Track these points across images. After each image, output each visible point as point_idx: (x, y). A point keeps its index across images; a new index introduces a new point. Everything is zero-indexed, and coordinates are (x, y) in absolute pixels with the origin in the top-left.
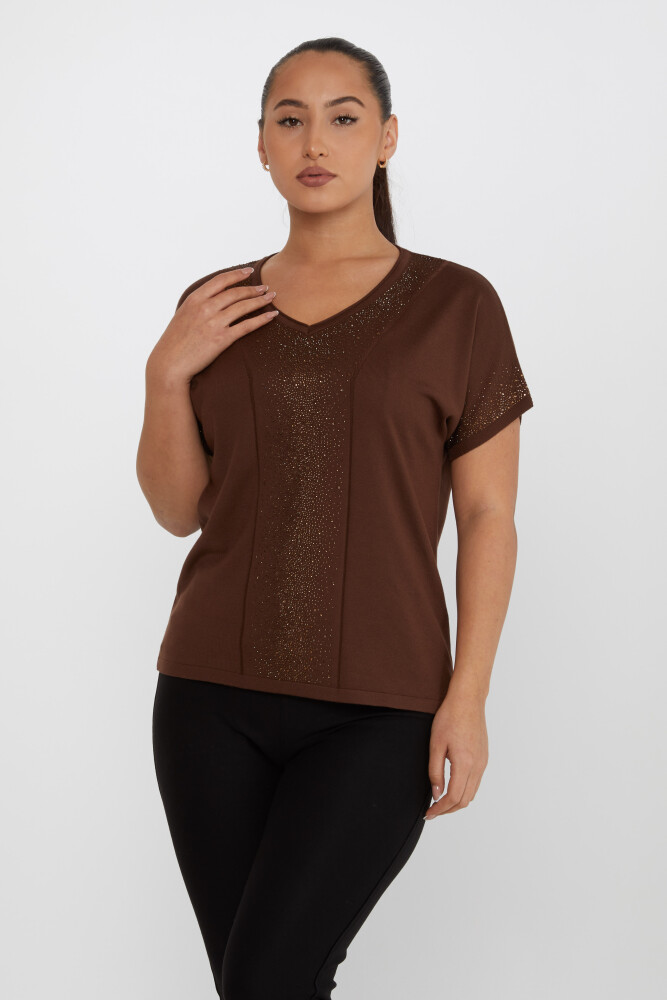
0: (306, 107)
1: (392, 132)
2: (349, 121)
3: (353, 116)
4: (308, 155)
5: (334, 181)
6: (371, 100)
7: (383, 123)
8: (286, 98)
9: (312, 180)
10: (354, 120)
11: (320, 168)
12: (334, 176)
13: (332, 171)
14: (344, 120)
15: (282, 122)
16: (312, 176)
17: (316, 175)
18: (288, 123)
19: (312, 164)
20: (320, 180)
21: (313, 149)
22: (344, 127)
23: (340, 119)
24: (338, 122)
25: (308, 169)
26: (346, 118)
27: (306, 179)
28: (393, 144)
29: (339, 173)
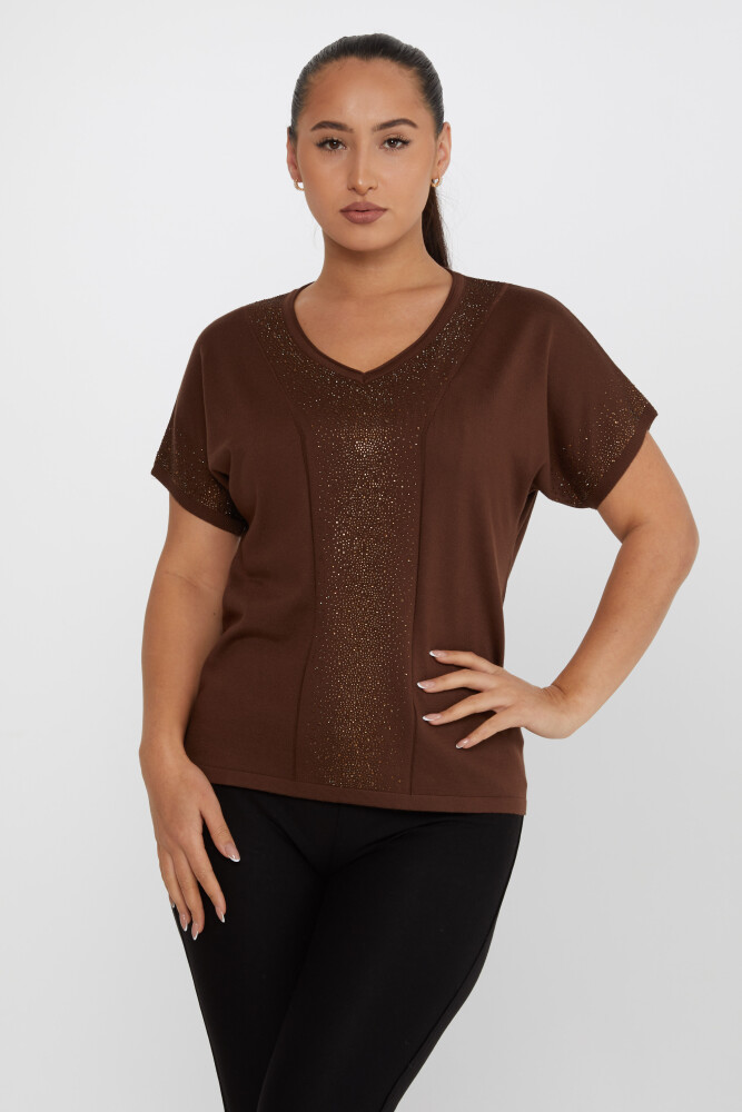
0: (351, 131)
1: (445, 143)
2: (399, 144)
3: (404, 138)
4: (354, 189)
5: (385, 216)
6: (423, 116)
7: (437, 138)
8: (326, 119)
9: (360, 216)
10: (405, 143)
11: (369, 204)
12: (385, 210)
13: (382, 206)
14: (394, 142)
15: (321, 145)
16: (360, 213)
17: (363, 211)
18: (328, 146)
19: (359, 199)
20: (369, 215)
21: (360, 183)
22: (395, 151)
23: (389, 141)
24: (387, 145)
25: (355, 204)
26: (397, 140)
27: (353, 214)
28: (446, 158)
29: (391, 206)
